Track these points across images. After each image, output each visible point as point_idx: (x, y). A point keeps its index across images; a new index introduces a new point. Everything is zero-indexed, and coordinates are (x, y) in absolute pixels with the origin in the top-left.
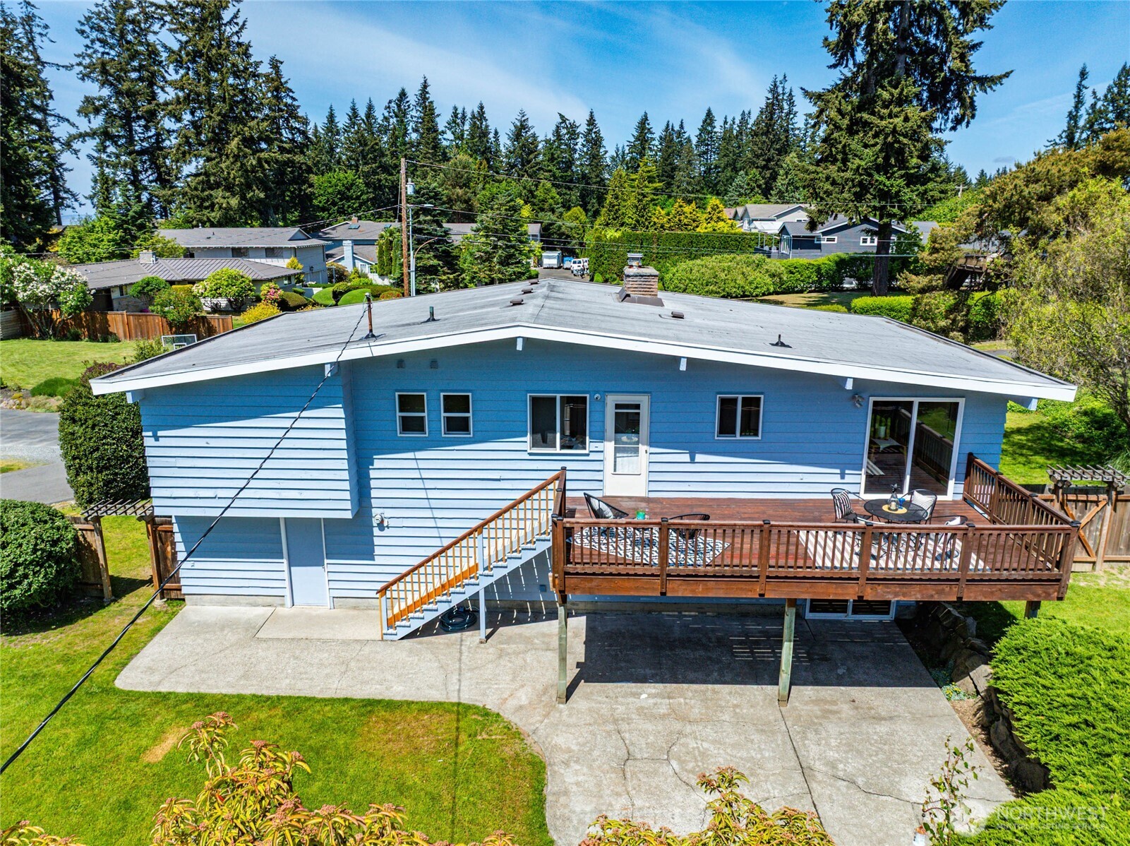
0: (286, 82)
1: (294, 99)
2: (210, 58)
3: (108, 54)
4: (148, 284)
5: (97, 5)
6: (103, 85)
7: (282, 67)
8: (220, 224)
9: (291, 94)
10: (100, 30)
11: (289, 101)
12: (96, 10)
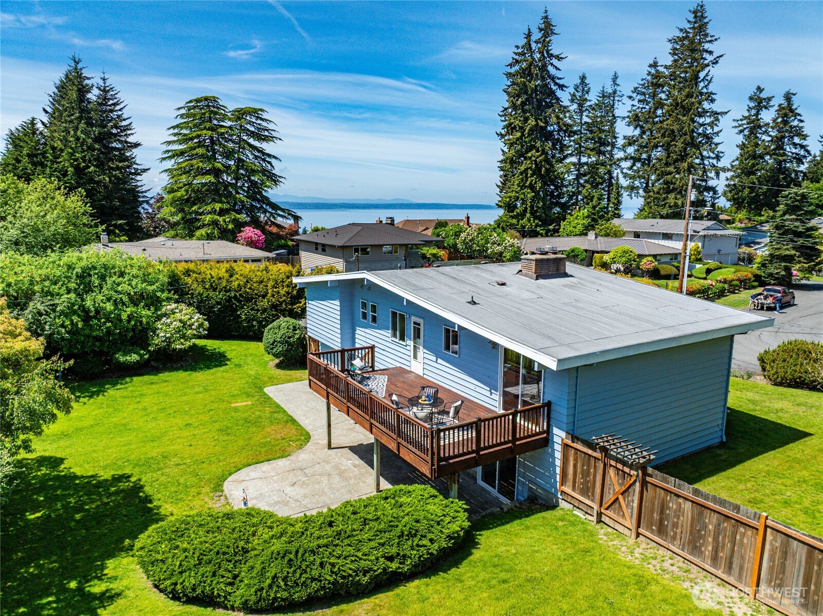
0: (796, 109)
1: (802, 121)
2: (684, 106)
3: (645, 108)
4: (573, 251)
5: (642, 80)
6: (636, 128)
7: (794, 98)
8: (667, 217)
9: (799, 117)
10: (644, 94)
11: (795, 123)
12: (643, 82)
